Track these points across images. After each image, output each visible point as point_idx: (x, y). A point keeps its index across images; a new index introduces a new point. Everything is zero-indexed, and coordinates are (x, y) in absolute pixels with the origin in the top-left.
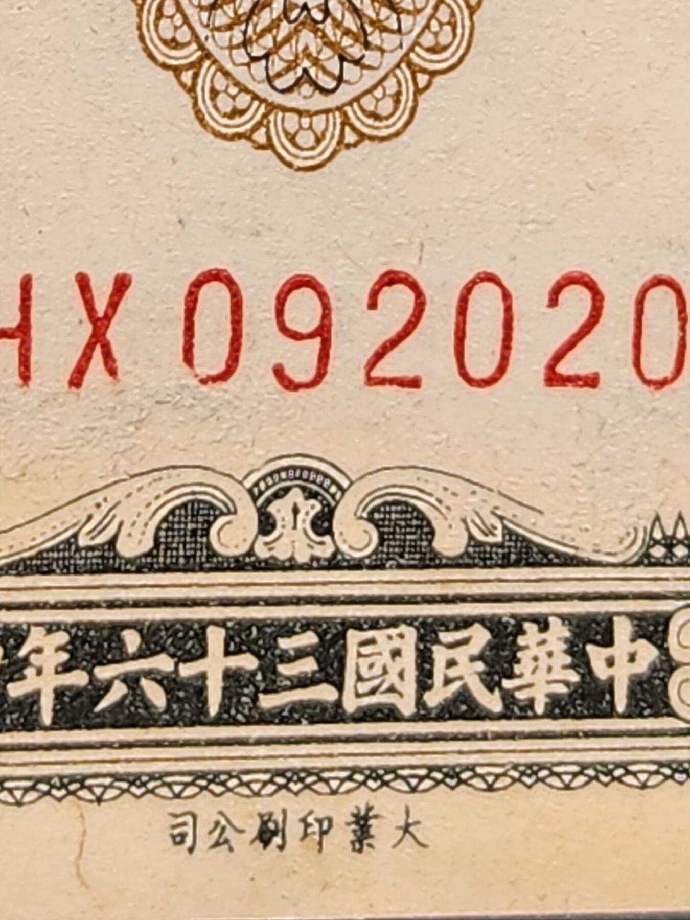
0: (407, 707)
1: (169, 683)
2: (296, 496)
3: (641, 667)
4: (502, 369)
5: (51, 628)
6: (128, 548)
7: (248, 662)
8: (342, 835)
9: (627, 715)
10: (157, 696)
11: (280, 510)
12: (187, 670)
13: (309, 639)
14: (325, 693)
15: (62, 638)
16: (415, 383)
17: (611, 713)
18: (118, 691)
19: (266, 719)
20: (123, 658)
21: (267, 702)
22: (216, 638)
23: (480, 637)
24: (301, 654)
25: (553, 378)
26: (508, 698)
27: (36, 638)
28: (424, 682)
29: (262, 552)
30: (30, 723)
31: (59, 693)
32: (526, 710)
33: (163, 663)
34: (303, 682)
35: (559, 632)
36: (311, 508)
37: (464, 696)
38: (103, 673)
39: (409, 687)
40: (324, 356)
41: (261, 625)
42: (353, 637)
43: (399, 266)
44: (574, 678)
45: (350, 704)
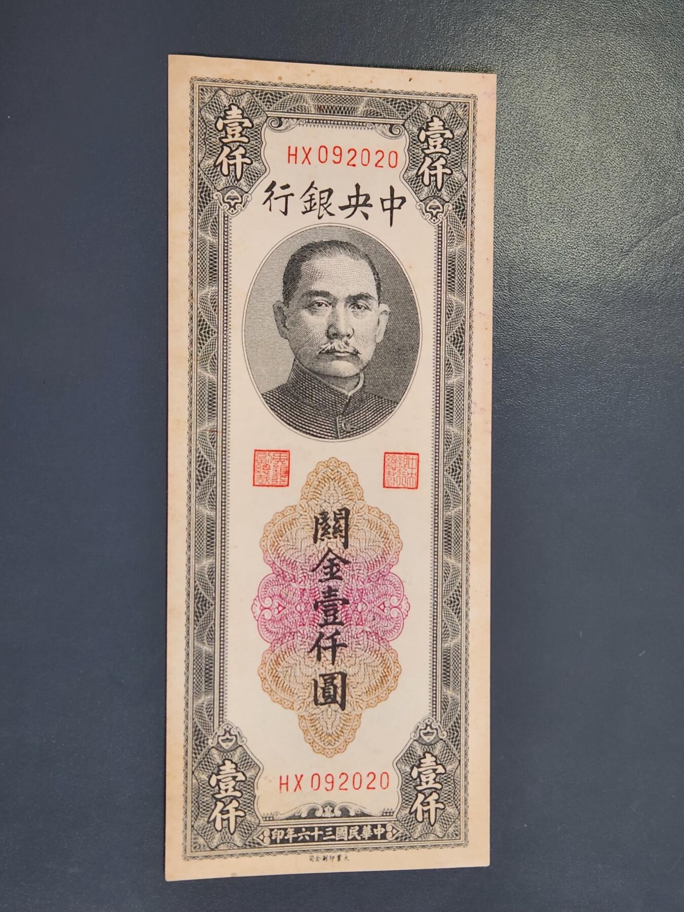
0: (346, 839)
1: (309, 836)
2: (328, 807)
3: (382, 832)
4: (360, 787)
5: (291, 828)
6: (303, 815)
7: (321, 833)
8: (336, 859)
9: (380, 839)
10: (307, 838)
11: (326, 809)
12: (312, 834)
13: (331, 829)
14: (333, 837)
15: (293, 830)
16: (346, 789)
17: (377, 839)
18: (301, 838)
19: (325, 841)
20: (302, 832)
21: (325, 839)
22: (316, 829)
23: (357, 828)
24: (329, 831)
25: (368, 788)
26: (361, 837)
27: (289, 830)
28: (348, 835)
29: (323, 816)
30: (289, 843)
31: (293, 838)
32: (364, 839)
33: (308, 833)
34: (330, 835)
35: (369, 827)
36: (331, 809)
37: (355, 837)
38: (299, 835)
39: (346, 836)
40: (333, 786)
41: (323, 827)
42: (337, 828)
43: (344, 772)
44: (372, 834)
45: (337, 839)
